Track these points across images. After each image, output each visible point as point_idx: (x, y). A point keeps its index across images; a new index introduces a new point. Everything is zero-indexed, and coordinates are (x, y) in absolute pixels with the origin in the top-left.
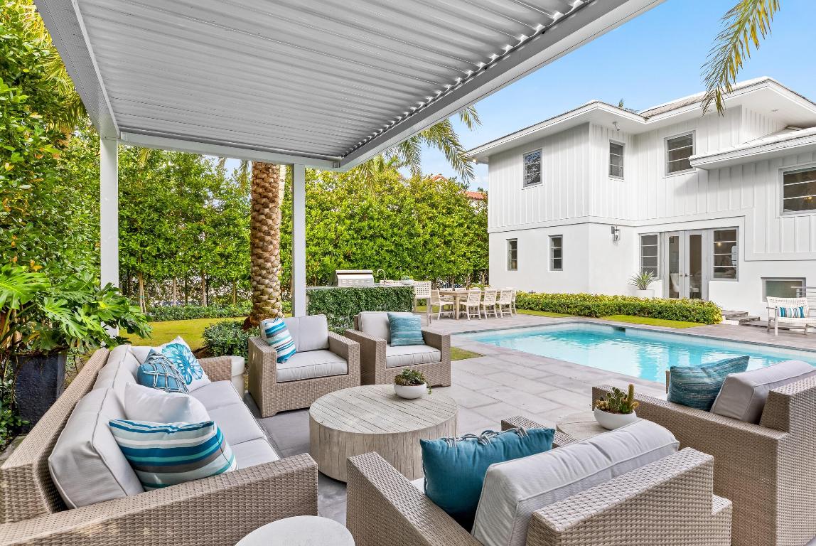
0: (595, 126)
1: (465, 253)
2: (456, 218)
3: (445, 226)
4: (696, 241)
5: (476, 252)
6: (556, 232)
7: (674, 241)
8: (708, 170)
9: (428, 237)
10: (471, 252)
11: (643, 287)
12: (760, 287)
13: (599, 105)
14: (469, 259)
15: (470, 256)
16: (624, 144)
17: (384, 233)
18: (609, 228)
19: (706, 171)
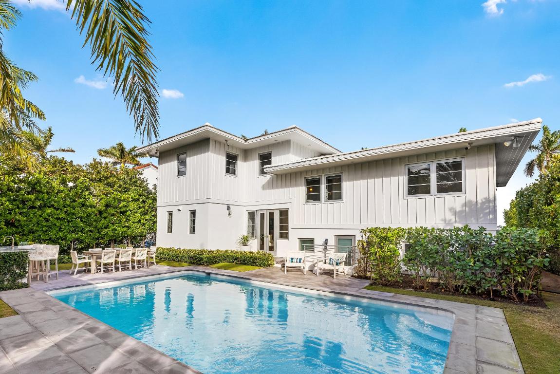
0: (215, 141)
2: (132, 194)
3: (120, 201)
4: (272, 215)
6: (192, 208)
7: (262, 215)
8: (277, 175)
9: (103, 208)
10: (146, 220)
11: (245, 244)
12: (297, 243)
13: (208, 127)
14: (144, 224)
15: (145, 222)
16: (238, 155)
17: (56, 204)
18: (226, 206)
19: (276, 176)
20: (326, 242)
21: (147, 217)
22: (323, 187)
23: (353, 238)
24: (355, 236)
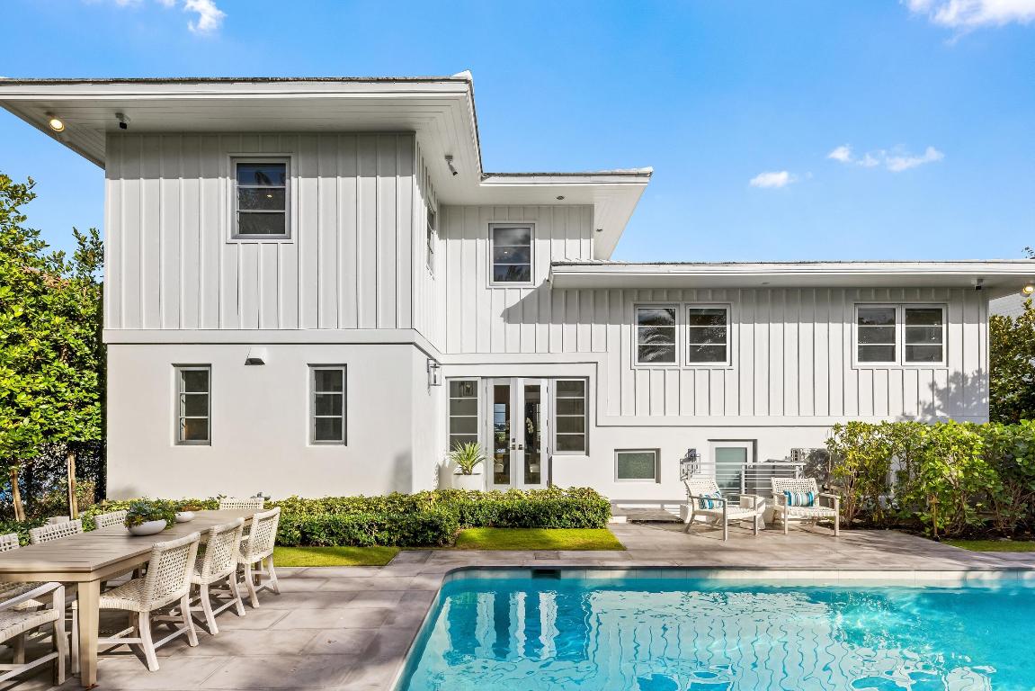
0: (419, 149)
1: (12, 395)
5: (54, 395)
8: (554, 288)
11: (469, 470)
12: (611, 463)
19: (549, 290)
20: (692, 456)
21: (40, 383)
22: (682, 331)
23: (749, 446)
24: (755, 442)
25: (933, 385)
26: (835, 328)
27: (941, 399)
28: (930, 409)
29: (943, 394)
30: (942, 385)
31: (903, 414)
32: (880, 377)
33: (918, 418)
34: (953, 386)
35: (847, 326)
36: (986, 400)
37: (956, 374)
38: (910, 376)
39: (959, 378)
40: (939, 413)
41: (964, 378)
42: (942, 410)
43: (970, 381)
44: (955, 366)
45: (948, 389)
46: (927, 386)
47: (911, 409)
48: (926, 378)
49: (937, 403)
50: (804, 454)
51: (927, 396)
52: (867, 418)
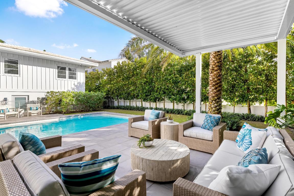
20: (5, 100)
23: (27, 97)
24: (28, 96)
25: (74, 84)
26: (52, 70)
27: (76, 87)
28: (73, 89)
29: (76, 86)
30: (76, 84)
31: (68, 90)
32: (63, 82)
33: (71, 91)
34: (78, 85)
35: (54, 70)
36: (85, 88)
37: (79, 82)
38: (69, 82)
39: (79, 83)
40: (75, 90)
41: (80, 83)
42: (76, 89)
43: (81, 84)
44: (79, 81)
45: (77, 85)
46: (73, 84)
47: (70, 89)
48: (73, 83)
49: (75, 88)
50: (40, 98)
51: (73, 86)
52: (56, 90)
